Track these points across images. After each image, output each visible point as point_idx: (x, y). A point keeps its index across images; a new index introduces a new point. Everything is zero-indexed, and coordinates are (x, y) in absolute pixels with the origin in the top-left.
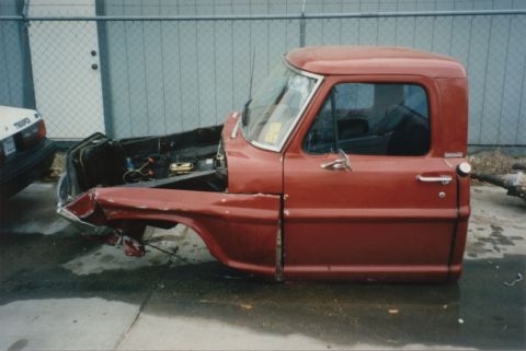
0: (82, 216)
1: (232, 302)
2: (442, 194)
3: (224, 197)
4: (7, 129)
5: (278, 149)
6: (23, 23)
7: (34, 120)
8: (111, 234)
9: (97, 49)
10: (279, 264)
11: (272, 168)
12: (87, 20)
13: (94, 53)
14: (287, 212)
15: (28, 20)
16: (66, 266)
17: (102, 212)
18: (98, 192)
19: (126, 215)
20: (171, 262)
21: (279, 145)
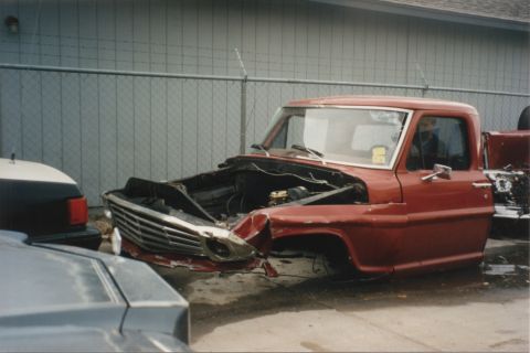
0: (246, 239)
2: (486, 195)
5: (391, 167)
11: (392, 183)
17: (269, 232)
21: (389, 164)
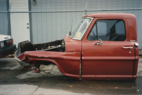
0: (22, 60)
1: (66, 85)
2: (130, 52)
3: (64, 53)
4: (2, 39)
5: (80, 39)
6: (9, 13)
7: (10, 38)
8: (30, 66)
9: (29, 23)
10: (80, 74)
12: (26, 12)
13: (28, 24)
14: (83, 58)
15: (10, 13)
16: (17, 77)
17: (28, 58)
18: (27, 53)
19: (35, 59)
20: (48, 76)
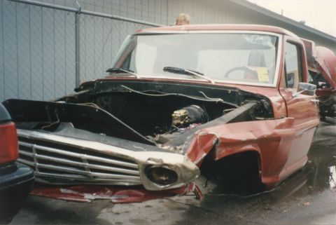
5: (275, 85)
21: (273, 83)
